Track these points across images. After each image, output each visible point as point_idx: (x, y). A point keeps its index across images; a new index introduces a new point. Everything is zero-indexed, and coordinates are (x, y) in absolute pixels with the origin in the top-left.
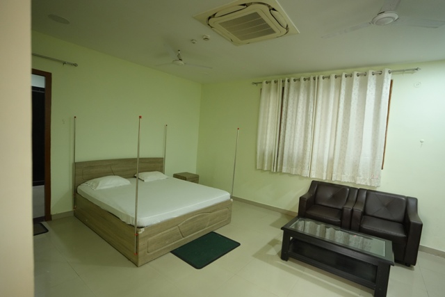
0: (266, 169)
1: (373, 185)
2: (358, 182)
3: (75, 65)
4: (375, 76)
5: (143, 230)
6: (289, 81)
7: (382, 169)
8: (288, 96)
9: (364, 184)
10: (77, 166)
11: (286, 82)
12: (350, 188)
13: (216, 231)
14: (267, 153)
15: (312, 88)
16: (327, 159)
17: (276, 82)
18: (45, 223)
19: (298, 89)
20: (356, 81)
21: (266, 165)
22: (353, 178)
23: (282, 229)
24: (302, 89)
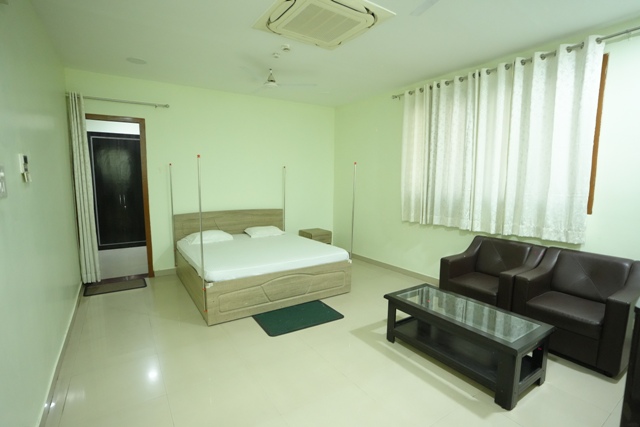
0: (412, 220)
1: (571, 241)
2: (545, 237)
3: (167, 106)
4: (573, 53)
5: (211, 285)
6: (438, 86)
7: (590, 211)
8: (438, 109)
9: (555, 239)
10: (177, 219)
11: (435, 88)
12: (532, 246)
13: (323, 301)
14: (413, 198)
15: (470, 91)
16: (496, 201)
17: (421, 90)
18: (147, 279)
19: (451, 96)
20: (539, 67)
21: (412, 214)
22: (539, 230)
23: (386, 297)
24: (457, 96)
